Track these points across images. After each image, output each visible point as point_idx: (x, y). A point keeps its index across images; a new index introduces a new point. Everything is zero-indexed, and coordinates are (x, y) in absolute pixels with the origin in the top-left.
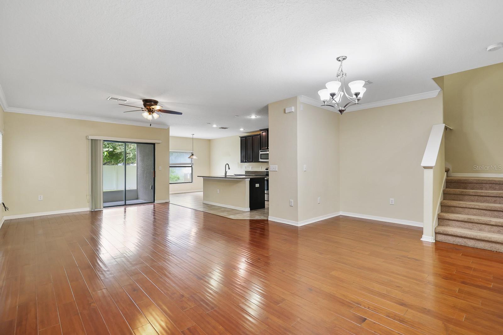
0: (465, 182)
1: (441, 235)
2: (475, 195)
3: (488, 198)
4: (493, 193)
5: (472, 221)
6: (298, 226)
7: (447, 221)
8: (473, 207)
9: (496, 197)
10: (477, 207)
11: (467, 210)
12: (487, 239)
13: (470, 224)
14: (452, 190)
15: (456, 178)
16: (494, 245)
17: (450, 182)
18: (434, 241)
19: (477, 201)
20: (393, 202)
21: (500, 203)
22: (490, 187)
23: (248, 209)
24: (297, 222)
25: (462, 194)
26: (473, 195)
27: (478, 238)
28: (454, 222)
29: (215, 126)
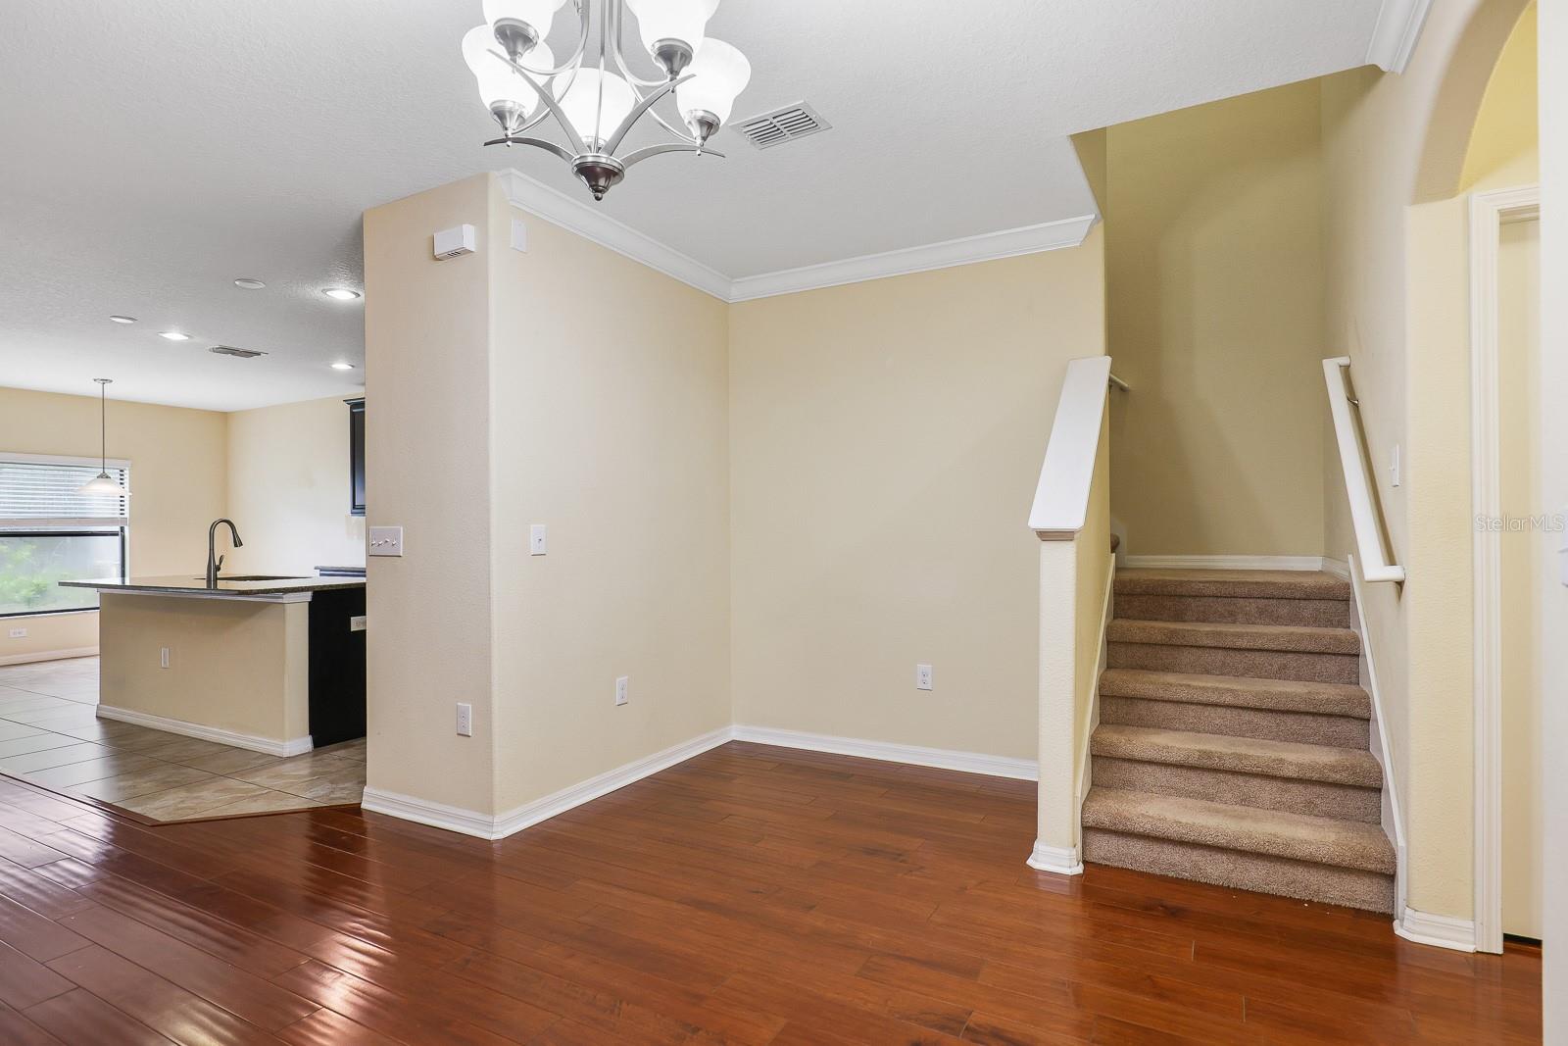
0: (1179, 591)
1: (1106, 837)
2: (1215, 648)
3: (1259, 658)
4: (1277, 637)
5: (1216, 762)
6: (493, 837)
7: (1126, 765)
8: (1214, 698)
9: (1286, 652)
10: (1228, 699)
11: (1191, 712)
12: (1275, 851)
13: (1208, 778)
14: (1138, 629)
15: (1144, 576)
16: (1300, 874)
17: (1128, 595)
18: (1079, 869)
19: (1222, 671)
20: (929, 679)
21: (1298, 678)
22: (1261, 612)
23: (305, 743)
24: (488, 819)
25: (1174, 641)
26: (1211, 647)
27: (1245, 844)
28: (1150, 769)
29: (175, 336)
